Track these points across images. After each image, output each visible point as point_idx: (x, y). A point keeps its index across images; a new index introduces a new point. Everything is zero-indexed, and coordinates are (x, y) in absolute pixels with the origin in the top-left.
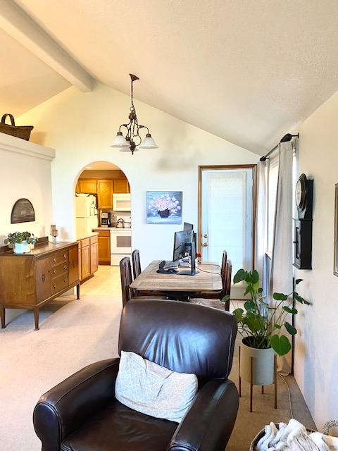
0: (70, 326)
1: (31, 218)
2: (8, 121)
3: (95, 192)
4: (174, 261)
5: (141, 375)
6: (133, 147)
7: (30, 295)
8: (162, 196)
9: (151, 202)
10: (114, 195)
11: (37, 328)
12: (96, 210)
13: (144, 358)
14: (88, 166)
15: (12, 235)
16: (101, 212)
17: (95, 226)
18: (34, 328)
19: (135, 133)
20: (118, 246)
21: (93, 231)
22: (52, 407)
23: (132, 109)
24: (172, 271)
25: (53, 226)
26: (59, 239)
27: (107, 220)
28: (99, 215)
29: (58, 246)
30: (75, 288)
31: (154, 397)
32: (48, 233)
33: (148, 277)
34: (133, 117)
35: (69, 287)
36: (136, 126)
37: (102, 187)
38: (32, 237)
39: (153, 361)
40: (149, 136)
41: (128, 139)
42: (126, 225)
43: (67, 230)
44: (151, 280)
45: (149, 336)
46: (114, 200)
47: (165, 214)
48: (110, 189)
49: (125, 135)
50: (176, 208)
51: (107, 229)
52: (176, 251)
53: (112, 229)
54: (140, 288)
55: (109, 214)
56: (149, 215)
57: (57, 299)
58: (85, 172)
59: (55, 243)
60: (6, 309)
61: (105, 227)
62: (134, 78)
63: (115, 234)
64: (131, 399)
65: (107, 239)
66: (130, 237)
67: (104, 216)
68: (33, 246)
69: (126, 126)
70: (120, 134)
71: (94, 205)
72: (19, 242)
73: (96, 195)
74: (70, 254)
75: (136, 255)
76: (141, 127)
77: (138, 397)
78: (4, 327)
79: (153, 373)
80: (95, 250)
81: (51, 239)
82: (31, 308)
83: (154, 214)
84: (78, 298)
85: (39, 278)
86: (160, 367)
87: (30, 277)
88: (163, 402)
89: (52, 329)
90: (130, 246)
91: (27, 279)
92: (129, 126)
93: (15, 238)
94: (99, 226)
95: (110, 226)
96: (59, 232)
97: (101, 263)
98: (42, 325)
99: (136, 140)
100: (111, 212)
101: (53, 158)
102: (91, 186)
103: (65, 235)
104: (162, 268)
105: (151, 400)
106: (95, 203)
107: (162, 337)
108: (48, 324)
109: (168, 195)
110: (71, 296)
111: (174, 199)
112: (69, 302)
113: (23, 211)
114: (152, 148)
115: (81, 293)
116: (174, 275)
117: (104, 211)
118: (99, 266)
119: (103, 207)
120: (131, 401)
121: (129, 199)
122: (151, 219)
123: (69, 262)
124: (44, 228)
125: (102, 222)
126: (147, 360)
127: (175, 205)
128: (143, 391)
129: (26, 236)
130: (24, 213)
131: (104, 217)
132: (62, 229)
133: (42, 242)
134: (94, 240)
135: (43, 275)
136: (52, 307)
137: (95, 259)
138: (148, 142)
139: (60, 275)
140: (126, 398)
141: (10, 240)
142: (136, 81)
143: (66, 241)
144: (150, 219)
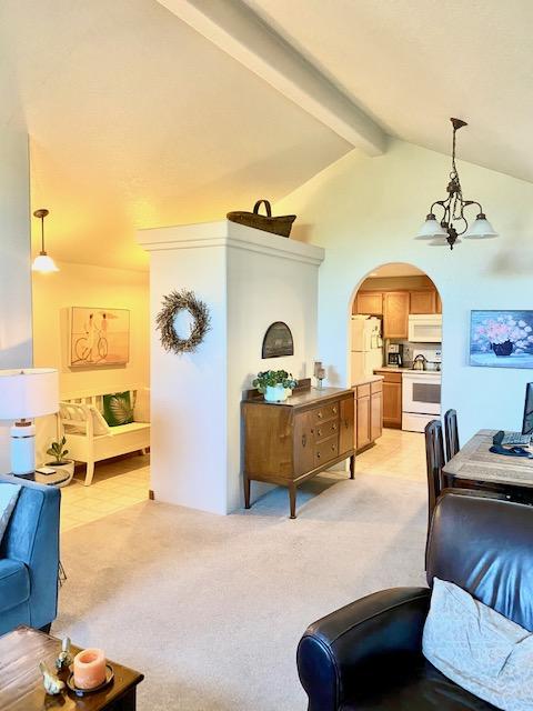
0: (341, 519)
1: (288, 351)
2: (262, 211)
3: (379, 312)
4: (523, 433)
5: (470, 626)
6: (452, 238)
7: (285, 464)
8: (500, 319)
9: (479, 328)
10: (411, 317)
11: (293, 516)
12: (380, 340)
13: (475, 597)
14: (373, 271)
15: (263, 374)
16: (388, 342)
17: (378, 365)
18: (289, 515)
19: (458, 214)
20: (414, 400)
21: (375, 373)
22: (325, 645)
23: (453, 176)
24: (518, 451)
25: (318, 364)
26: (325, 383)
27: (397, 357)
28: (384, 349)
29: (324, 395)
30: (348, 460)
31: (494, 671)
32: (310, 374)
33: (474, 458)
34: (454, 188)
35: (339, 458)
36: (459, 202)
37: (392, 304)
38: (289, 378)
39: (492, 606)
40: (482, 217)
41: (444, 225)
42: (428, 366)
43: (338, 370)
44: (480, 464)
45: (483, 560)
46: (411, 324)
47: (505, 349)
48: (404, 306)
49: (439, 218)
50: (526, 339)
51: (398, 370)
52: (528, 418)
53: (405, 371)
54: (460, 475)
55: (401, 346)
56: (474, 350)
57: (322, 474)
58: (369, 280)
59: (319, 389)
60: (252, 482)
61: (394, 368)
62: (458, 124)
63: (409, 380)
64: (451, 663)
65: (397, 387)
66: (439, 387)
67: (394, 349)
68: (290, 391)
69: (441, 203)
70: (432, 217)
71: (377, 333)
72: (272, 385)
73: (380, 317)
74: (342, 406)
75: (450, 418)
76: (468, 203)
77: (465, 664)
78: (248, 506)
79: (491, 626)
80: (377, 403)
81: (314, 382)
82: (285, 484)
83: (484, 348)
84: (352, 478)
85: (297, 439)
86: (505, 620)
87: (285, 437)
88: (512, 684)
89: (314, 521)
90: (439, 402)
91: (281, 439)
92: (446, 204)
93: (267, 379)
94: (384, 365)
95: (401, 366)
96: (326, 372)
97: (387, 425)
98: (300, 512)
99: (458, 226)
100: (405, 343)
101: (322, 260)
102: (374, 303)
103: (334, 377)
104: (499, 444)
105: (488, 674)
106: (379, 329)
107: (510, 567)
108: (309, 511)
109: (510, 317)
110: (341, 473)
111: (522, 323)
112: (339, 481)
113: (278, 341)
114: (486, 236)
115: (356, 470)
116: (524, 459)
117: (393, 341)
118: (384, 430)
119: (392, 336)
120: (451, 667)
121: (440, 323)
122: (478, 358)
123: (340, 419)
124: (305, 366)
125: (390, 359)
126: (479, 603)
127: (523, 334)
128: (473, 655)
129: (282, 377)
130: (278, 342)
131: (392, 351)
132: (331, 368)
133: (302, 387)
134: (377, 388)
135: (304, 436)
136: (315, 487)
137: (377, 418)
138: (481, 228)
139: (328, 438)
140: (443, 661)
141: (260, 382)
142: (463, 127)
143: (337, 386)
144: (474, 357)
